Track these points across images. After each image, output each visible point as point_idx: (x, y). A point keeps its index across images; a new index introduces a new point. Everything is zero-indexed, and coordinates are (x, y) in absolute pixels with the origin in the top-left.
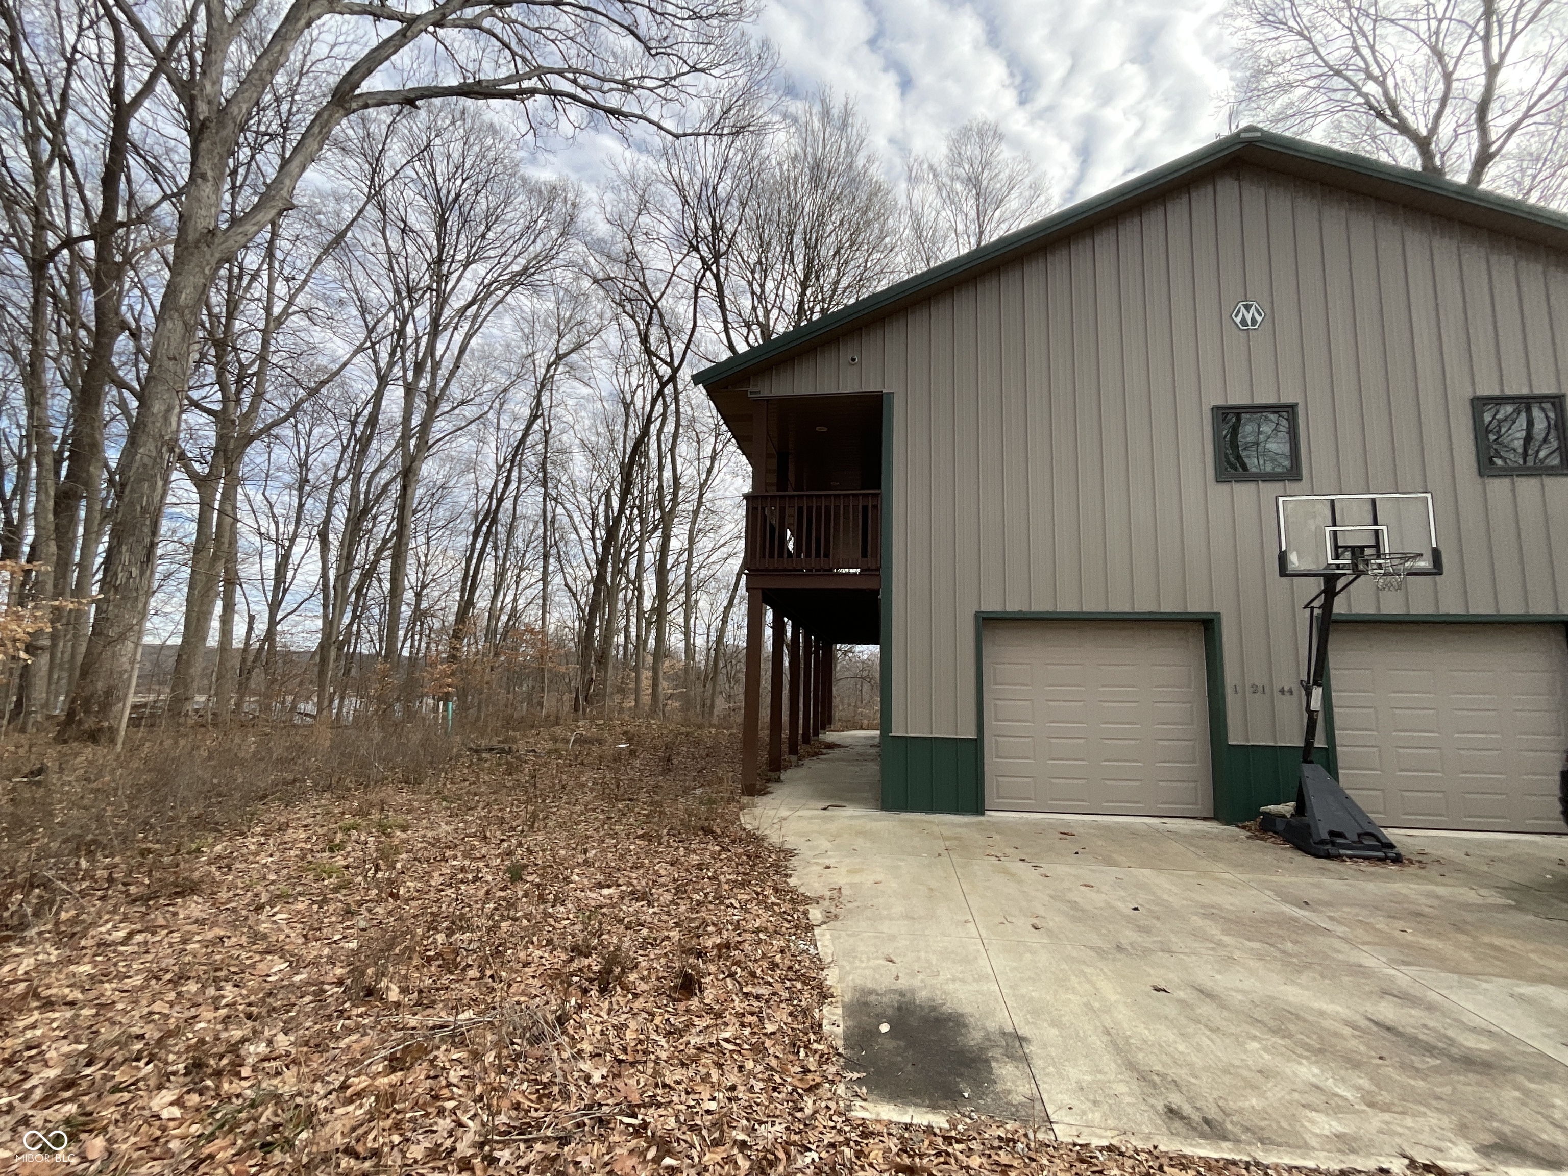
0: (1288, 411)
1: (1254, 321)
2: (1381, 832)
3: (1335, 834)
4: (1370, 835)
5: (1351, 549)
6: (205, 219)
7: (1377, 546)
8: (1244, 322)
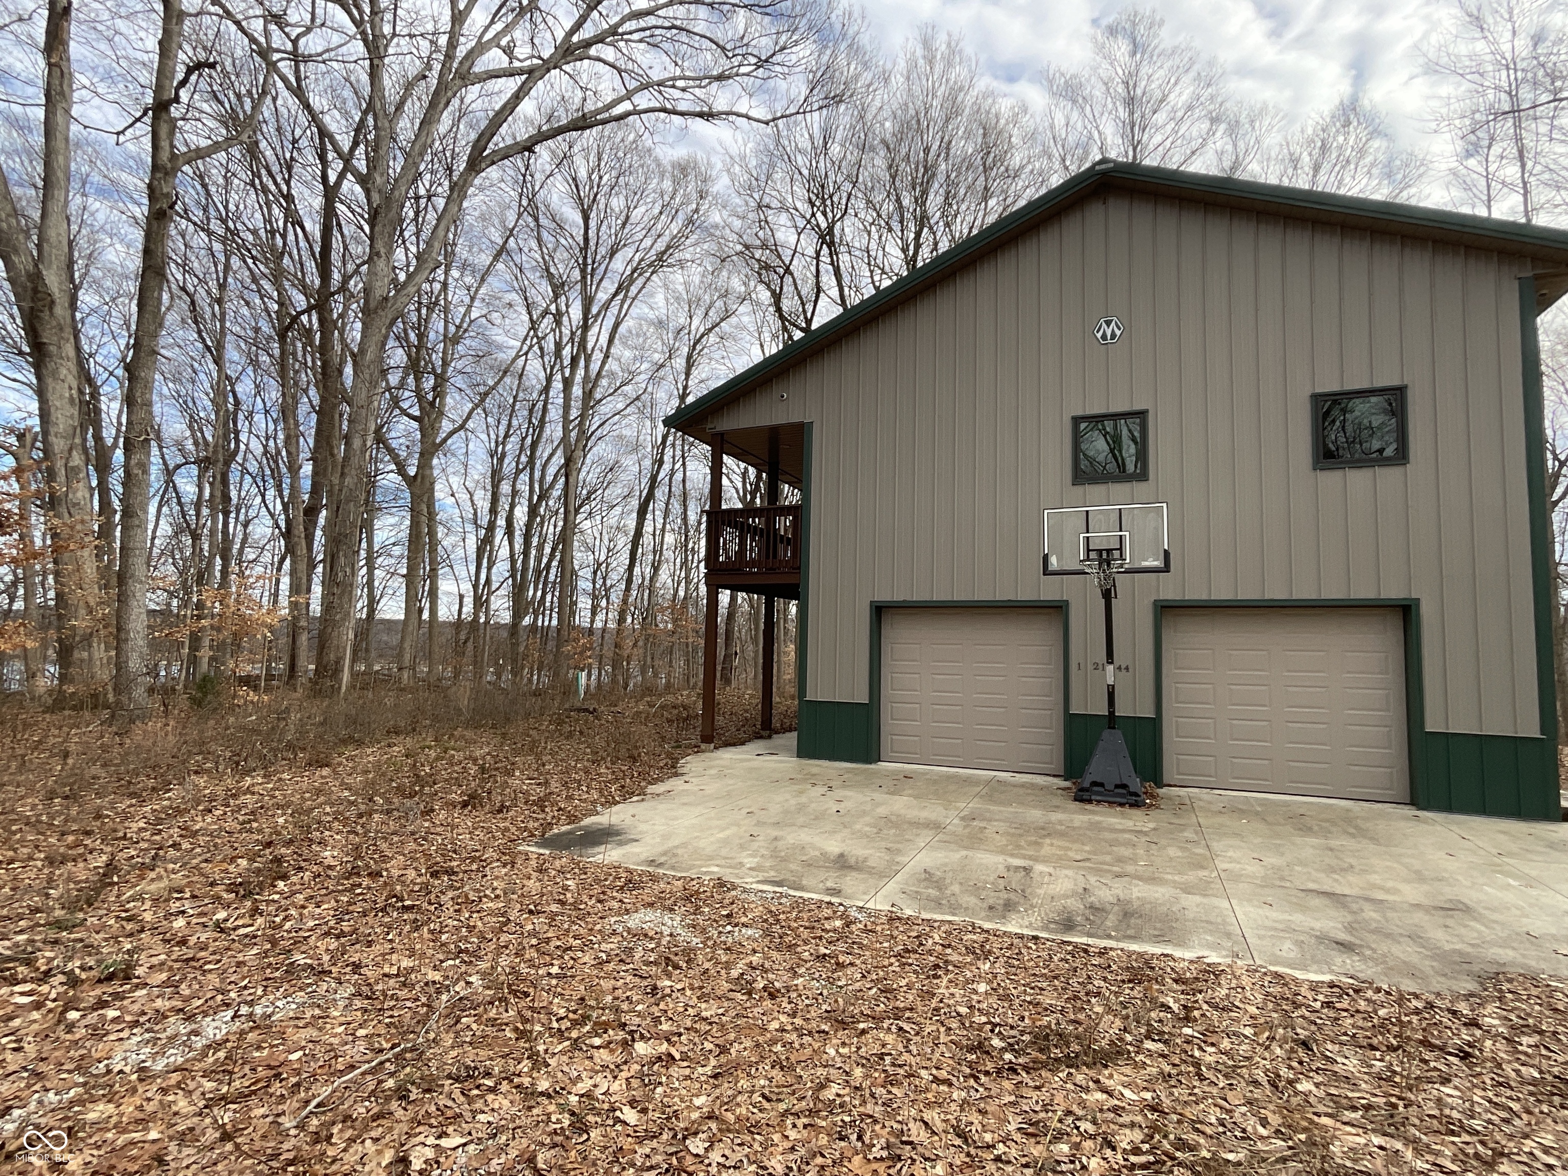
0: (1142, 415)
1: (1113, 336)
2: (1135, 784)
3: (1095, 784)
4: (1124, 786)
5: (1100, 552)
6: (381, 288)
7: (1120, 549)
8: (1104, 337)
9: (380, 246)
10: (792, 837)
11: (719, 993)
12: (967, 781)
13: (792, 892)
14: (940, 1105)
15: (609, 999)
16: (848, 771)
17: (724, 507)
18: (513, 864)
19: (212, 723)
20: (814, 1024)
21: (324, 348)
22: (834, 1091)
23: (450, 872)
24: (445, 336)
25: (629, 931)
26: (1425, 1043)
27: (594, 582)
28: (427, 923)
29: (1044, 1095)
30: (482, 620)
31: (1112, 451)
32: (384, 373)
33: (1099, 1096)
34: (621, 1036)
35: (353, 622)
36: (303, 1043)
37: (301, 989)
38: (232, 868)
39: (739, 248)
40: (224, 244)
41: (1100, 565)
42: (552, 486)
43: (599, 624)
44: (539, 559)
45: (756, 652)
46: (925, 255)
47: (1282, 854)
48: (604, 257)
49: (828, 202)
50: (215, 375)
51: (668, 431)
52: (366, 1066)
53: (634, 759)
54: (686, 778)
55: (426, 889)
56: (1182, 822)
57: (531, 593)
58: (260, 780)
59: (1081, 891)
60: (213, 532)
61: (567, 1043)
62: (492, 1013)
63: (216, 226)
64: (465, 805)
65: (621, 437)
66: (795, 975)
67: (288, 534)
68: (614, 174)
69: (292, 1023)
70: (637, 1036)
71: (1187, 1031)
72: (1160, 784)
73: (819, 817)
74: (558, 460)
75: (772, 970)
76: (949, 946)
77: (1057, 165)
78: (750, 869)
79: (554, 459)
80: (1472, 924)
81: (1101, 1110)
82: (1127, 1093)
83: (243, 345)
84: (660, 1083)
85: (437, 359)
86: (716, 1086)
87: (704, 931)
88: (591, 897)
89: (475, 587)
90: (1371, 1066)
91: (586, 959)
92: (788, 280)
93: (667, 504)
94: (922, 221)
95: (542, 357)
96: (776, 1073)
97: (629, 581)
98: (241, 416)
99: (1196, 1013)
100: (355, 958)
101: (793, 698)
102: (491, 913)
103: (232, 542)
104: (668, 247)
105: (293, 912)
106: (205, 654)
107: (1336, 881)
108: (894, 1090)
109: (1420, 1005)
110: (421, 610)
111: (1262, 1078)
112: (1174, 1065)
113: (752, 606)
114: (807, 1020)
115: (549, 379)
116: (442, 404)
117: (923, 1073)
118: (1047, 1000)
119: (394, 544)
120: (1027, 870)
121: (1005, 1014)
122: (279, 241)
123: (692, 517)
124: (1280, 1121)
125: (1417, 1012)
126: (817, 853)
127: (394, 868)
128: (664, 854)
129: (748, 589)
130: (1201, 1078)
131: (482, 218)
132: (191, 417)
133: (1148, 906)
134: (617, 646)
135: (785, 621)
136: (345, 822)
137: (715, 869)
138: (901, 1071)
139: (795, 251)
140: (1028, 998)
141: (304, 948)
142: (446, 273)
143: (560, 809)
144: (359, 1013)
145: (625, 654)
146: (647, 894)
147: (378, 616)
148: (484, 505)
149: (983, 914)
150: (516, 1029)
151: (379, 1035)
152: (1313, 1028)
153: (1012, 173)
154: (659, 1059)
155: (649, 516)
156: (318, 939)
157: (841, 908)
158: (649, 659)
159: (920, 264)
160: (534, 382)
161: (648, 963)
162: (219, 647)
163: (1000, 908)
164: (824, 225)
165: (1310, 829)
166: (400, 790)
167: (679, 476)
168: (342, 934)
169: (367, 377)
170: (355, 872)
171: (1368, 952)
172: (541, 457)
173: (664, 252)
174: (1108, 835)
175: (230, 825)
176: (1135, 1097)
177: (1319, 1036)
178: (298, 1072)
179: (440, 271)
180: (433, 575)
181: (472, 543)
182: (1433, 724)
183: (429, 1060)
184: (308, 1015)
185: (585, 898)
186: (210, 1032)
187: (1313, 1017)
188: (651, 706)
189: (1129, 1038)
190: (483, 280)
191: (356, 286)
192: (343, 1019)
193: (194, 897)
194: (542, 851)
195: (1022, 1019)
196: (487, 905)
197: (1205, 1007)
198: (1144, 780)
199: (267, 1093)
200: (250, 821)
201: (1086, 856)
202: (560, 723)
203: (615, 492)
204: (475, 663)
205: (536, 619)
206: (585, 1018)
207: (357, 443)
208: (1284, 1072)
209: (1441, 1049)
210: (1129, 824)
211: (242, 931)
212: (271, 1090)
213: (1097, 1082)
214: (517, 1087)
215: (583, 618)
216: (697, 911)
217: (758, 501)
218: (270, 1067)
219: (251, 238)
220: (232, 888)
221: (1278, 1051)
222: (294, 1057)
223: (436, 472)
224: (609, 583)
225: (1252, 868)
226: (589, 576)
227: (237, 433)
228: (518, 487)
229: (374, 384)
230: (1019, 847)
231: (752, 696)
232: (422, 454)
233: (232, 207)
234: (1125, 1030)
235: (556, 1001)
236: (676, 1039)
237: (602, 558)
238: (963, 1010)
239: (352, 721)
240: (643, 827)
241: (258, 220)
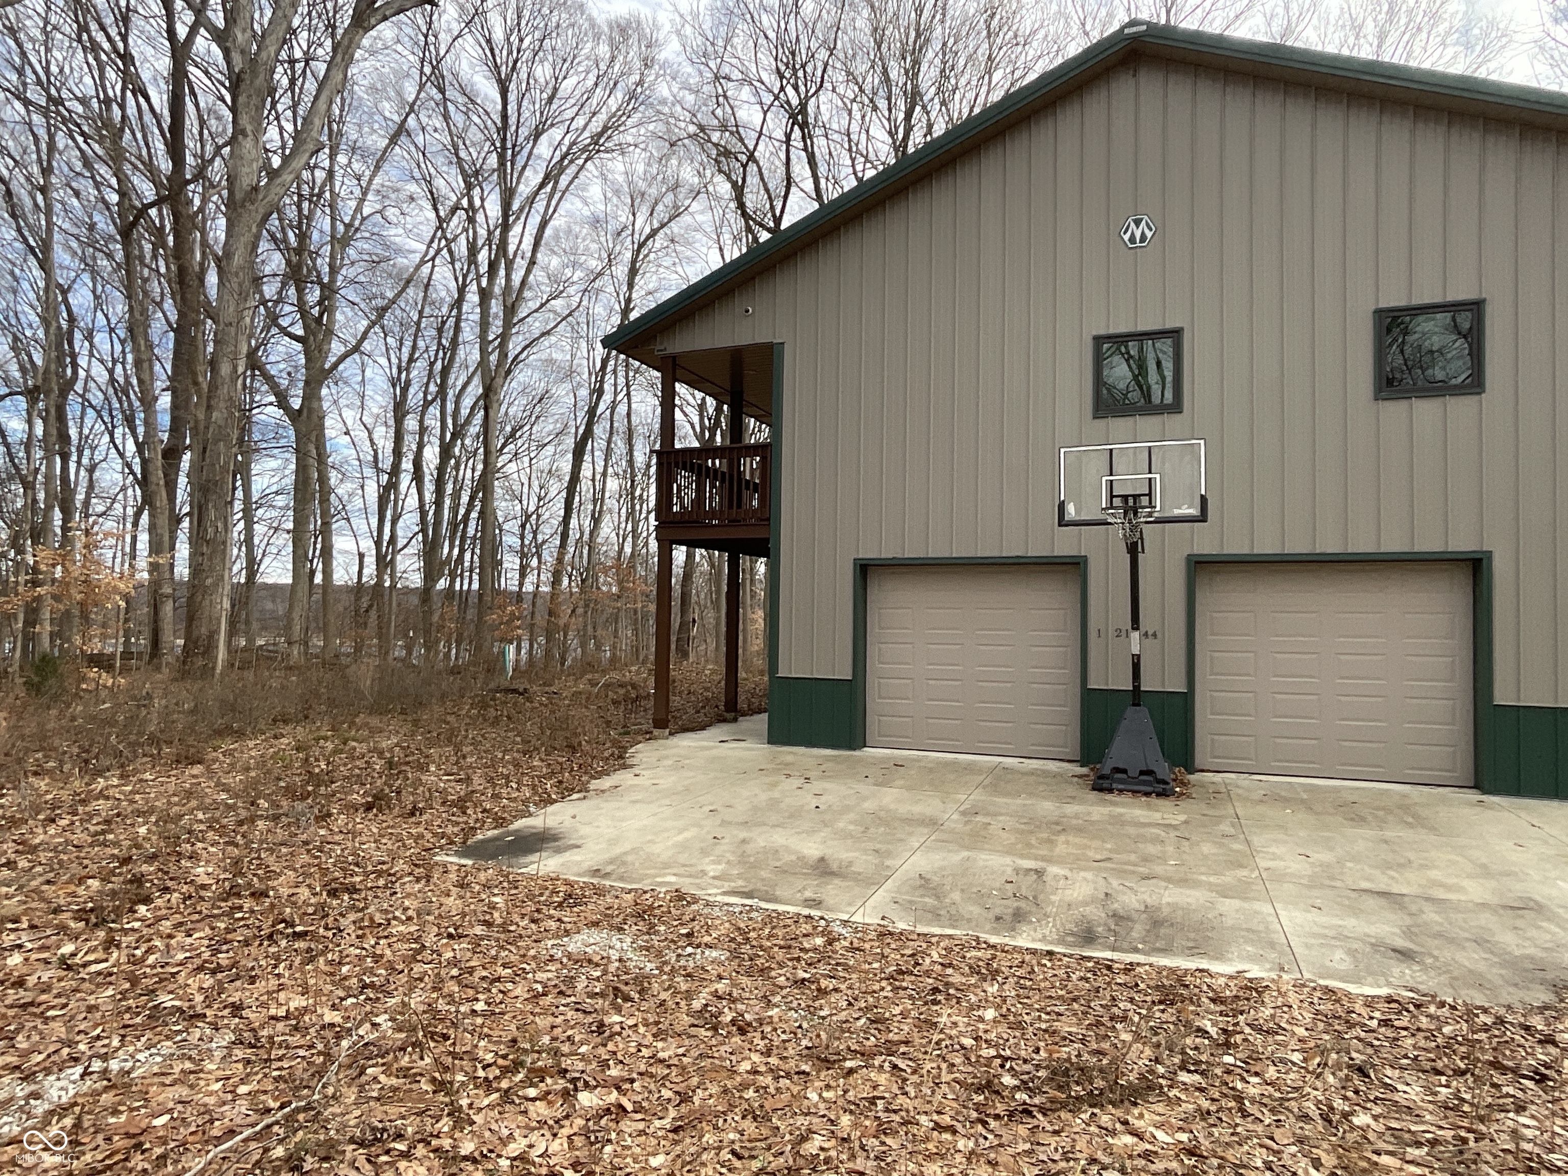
0: (1175, 334)
1: (1143, 237)
2: (1163, 769)
3: (1117, 770)
4: (1150, 773)
5: (1125, 498)
6: (248, 176)
7: (1150, 495)
8: (1132, 239)
9: (245, 121)
10: (762, 839)
11: (679, 1029)
12: (970, 769)
13: (764, 905)
14: (942, 1157)
15: (546, 1039)
16: (828, 759)
17: (678, 446)
18: (428, 878)
19: (54, 712)
20: (792, 1063)
21: (180, 253)
22: (817, 1144)
23: (352, 890)
24: (333, 237)
25: (569, 956)
26: (1495, 1065)
27: (522, 537)
28: (323, 953)
29: (1064, 1141)
30: (387, 584)
31: (1135, 377)
32: (257, 281)
33: (1129, 1139)
34: (561, 1084)
35: (228, 588)
36: (171, 1105)
37: (168, 1038)
38: (81, 891)
39: (692, 129)
40: (47, 116)
41: (1125, 513)
42: (468, 421)
43: (529, 587)
44: (455, 509)
45: (718, 619)
46: (917, 139)
47: (1331, 849)
48: (527, 139)
49: (800, 74)
50: (42, 284)
51: (609, 354)
52: (248, 1132)
53: (573, 749)
54: (636, 770)
55: (322, 911)
56: (1217, 813)
57: (446, 550)
58: (115, 781)
59: (1102, 896)
60: (49, 477)
61: (495, 1096)
62: (405, 1061)
63: (35, 94)
64: (369, 807)
65: (550, 361)
66: (769, 1004)
67: (144, 482)
68: (538, 34)
69: (156, 1080)
70: (580, 1084)
71: (1228, 1059)
72: (1191, 770)
73: (795, 814)
74: (476, 389)
75: (741, 999)
76: (950, 965)
77: (1075, 30)
78: (714, 878)
79: (470, 389)
80: (1544, 924)
81: (1130, 1157)
82: (1161, 1135)
83: (74, 244)
84: (609, 1141)
85: (323, 264)
86: (676, 1143)
87: (659, 954)
88: (523, 916)
89: (378, 543)
90: (1435, 1094)
91: (518, 991)
92: (752, 168)
93: (609, 442)
94: (914, 97)
95: (452, 263)
96: (749, 1126)
97: (565, 536)
98: (78, 335)
99: (1238, 1038)
100: (235, 998)
101: (762, 673)
102: (403, 938)
103: (74, 492)
104: (605, 128)
105: (157, 943)
106: (45, 629)
107: (1393, 878)
108: (889, 1141)
109: (1489, 1020)
110: (312, 573)
111: (1314, 1113)
112: (1213, 1100)
113: (712, 565)
114: (783, 1058)
115: (462, 290)
116: (331, 320)
117: (923, 1119)
118: (1066, 1026)
119: (277, 493)
120: (1039, 873)
121: (1017, 1044)
122: (116, 111)
123: (640, 458)
124: (1335, 1162)
125: (1486, 1028)
126: (794, 857)
127: (282, 886)
128: (611, 862)
129: (708, 545)
130: (1245, 1114)
131: (372, 89)
132: (14, 335)
133: (1180, 912)
134: (551, 614)
135: (752, 581)
136: (222, 831)
137: (673, 879)
138: (896, 1118)
139: (761, 134)
140: (1044, 1026)
141: (171, 987)
142: (332, 157)
143: (484, 811)
144: (240, 1066)
145: (562, 622)
146: (591, 911)
147: (260, 579)
148: (386, 445)
149: (988, 927)
150: (433, 1080)
151: (265, 1092)
152: (1370, 1051)
153: (1021, 40)
154: (608, 1111)
155: (587, 457)
156: (189, 975)
157: (823, 923)
158: (590, 628)
159: (911, 150)
160: (443, 294)
161: (593, 995)
162: (63, 621)
163: (1008, 918)
164: (795, 102)
165: (1363, 819)
166: (290, 792)
167: (622, 409)
168: (218, 969)
169: (235, 286)
170: (234, 892)
171: (1429, 961)
172: (454, 385)
173: (600, 135)
174: (1132, 831)
175: (80, 837)
176: (1169, 1140)
177: (1377, 1061)
178: (164, 1141)
179: (323, 158)
180: (326, 531)
181: (372, 491)
182: (1503, 696)
183: (327, 1121)
184: (177, 1070)
185: (516, 918)
186: (54, 1094)
187: (1370, 1038)
188: (593, 684)
189: (1161, 1069)
190: (378, 167)
191: (217, 172)
192: (220, 1073)
193: (32, 927)
194: (463, 861)
195: (1037, 1051)
196: (398, 928)
197: (1247, 1030)
198: (1174, 764)
199: (124, 1168)
200: (103, 832)
201: (1105, 855)
202: (485, 706)
203: (544, 428)
204: (380, 636)
205: (452, 582)
206: (518, 1065)
207: (225, 369)
208: (1338, 1104)
209: (1514, 1071)
210: (1156, 816)
211: (94, 968)
212: (130, 1165)
213: (1125, 1123)
214: (435, 1151)
215: (509, 580)
216: (651, 929)
217: (718, 438)
218: (128, 1135)
219: (80, 109)
220: (81, 915)
221: (1331, 1079)
222: (159, 1122)
223: (325, 405)
224: (540, 538)
225: (1296, 866)
226: (516, 530)
227: (74, 356)
228: (427, 422)
229: (243, 296)
230: (1029, 845)
231: (713, 672)
232: (307, 383)
233: (54, 69)
234: (1157, 1061)
235: (482, 1043)
236: (627, 1086)
237: (532, 509)
238: (968, 1042)
239: (230, 707)
240: (585, 830)
241: (88, 86)
